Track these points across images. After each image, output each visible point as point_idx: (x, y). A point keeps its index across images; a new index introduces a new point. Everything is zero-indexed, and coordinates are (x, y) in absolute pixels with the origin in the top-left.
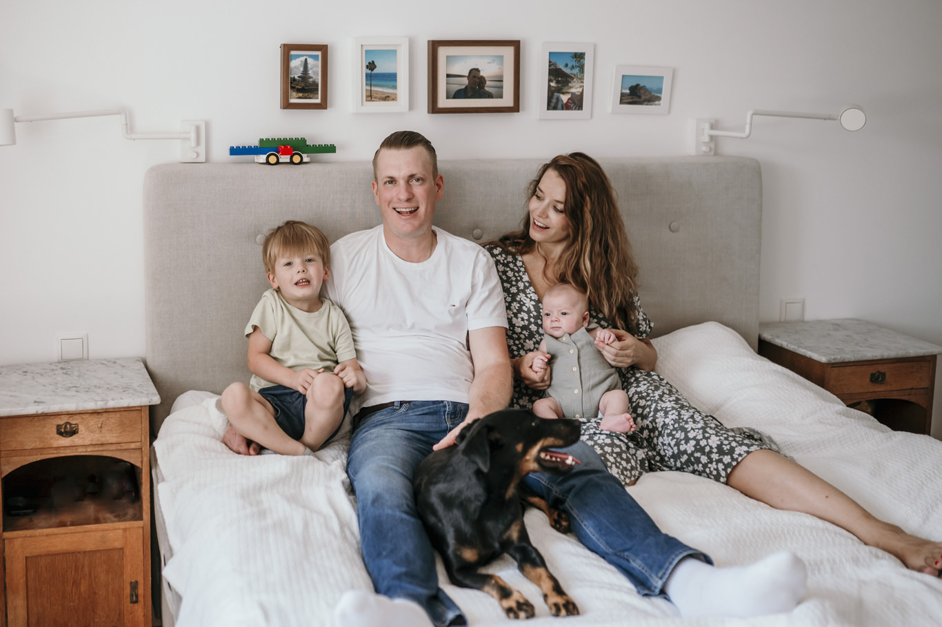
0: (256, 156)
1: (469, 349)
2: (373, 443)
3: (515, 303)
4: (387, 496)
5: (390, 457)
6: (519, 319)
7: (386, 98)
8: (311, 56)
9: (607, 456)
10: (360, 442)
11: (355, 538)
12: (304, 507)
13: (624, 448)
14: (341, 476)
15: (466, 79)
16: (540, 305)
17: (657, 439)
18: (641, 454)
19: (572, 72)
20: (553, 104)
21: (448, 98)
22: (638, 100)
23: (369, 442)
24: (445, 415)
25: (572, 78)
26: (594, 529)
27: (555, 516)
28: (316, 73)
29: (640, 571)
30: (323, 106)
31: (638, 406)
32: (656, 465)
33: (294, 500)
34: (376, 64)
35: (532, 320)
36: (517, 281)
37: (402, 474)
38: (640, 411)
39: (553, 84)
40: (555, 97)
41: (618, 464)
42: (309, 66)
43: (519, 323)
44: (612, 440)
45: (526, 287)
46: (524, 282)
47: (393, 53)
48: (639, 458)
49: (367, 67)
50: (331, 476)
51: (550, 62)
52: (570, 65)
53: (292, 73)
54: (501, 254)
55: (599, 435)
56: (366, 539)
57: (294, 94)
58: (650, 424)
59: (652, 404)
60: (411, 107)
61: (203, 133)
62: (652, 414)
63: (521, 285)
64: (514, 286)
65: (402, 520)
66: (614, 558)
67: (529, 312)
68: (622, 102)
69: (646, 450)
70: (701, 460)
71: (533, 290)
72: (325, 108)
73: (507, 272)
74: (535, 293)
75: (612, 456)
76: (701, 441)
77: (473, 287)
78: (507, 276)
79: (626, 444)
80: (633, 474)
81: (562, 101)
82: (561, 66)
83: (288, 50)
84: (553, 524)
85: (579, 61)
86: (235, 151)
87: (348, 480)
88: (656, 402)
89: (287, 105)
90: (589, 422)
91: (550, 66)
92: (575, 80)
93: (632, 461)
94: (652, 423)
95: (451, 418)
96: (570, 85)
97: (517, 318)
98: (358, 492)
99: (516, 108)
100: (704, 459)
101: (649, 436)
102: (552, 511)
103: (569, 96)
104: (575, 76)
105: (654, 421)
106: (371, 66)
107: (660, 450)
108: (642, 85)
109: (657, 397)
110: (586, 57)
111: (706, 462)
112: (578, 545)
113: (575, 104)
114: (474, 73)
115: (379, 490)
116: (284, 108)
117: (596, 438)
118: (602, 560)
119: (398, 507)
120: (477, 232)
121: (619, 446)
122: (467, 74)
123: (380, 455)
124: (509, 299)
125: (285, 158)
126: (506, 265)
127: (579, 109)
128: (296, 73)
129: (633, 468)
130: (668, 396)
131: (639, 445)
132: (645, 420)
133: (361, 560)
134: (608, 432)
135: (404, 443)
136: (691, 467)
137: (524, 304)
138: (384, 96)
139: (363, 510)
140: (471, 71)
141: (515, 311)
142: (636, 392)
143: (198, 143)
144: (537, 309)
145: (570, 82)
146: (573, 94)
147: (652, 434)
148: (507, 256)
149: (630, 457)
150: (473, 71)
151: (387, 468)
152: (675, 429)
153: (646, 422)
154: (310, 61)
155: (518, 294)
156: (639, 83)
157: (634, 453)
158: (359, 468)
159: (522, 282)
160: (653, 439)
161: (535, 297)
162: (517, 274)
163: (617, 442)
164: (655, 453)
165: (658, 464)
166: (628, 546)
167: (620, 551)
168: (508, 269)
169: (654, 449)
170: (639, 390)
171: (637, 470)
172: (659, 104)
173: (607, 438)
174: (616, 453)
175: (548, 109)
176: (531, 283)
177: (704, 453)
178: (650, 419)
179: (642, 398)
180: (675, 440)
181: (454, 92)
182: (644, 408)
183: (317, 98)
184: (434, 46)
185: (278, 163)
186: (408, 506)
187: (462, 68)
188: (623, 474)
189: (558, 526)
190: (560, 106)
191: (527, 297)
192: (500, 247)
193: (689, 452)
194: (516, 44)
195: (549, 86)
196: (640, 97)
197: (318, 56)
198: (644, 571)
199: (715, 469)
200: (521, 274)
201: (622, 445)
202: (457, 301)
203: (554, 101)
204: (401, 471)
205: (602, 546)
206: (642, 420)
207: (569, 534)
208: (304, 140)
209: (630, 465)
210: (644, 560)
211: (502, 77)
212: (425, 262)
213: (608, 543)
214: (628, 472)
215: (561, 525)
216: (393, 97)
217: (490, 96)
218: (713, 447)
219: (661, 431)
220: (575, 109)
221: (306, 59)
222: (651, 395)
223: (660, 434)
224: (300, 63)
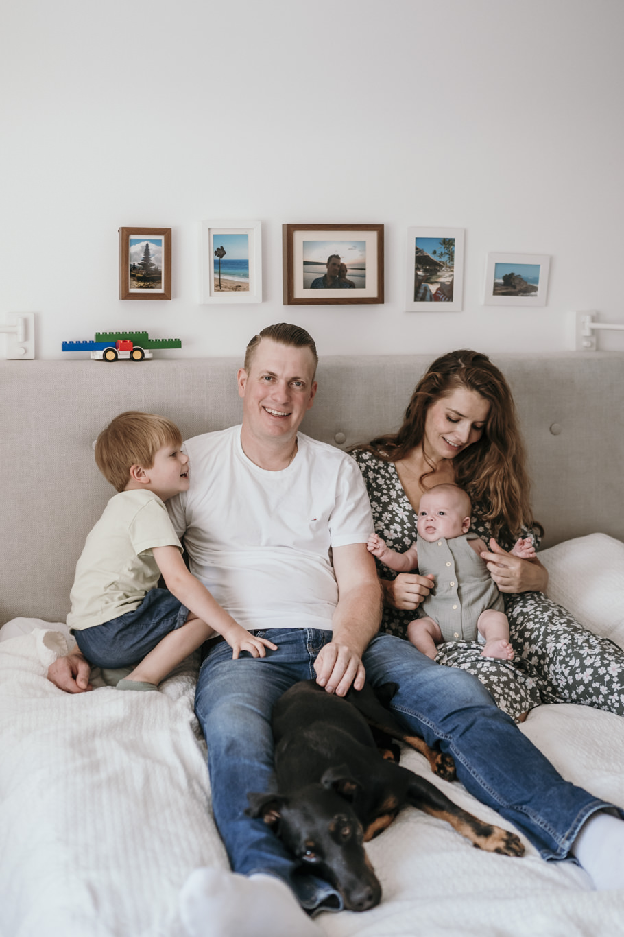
0: (91, 352)
1: (332, 566)
2: (225, 677)
3: (386, 513)
4: (243, 743)
5: (246, 695)
6: (392, 531)
7: (237, 288)
8: (152, 241)
9: (494, 686)
10: (210, 676)
11: (205, 793)
12: (146, 756)
13: (511, 677)
14: (189, 716)
15: (325, 266)
16: (414, 516)
17: (548, 667)
18: (531, 683)
19: (440, 260)
20: (420, 294)
21: (305, 288)
22: (513, 290)
23: (220, 676)
24: (305, 643)
25: (441, 267)
26: (485, 776)
27: (439, 760)
28: (158, 260)
29: (541, 828)
30: (166, 296)
31: (525, 629)
32: (548, 696)
33: (133, 747)
34: (225, 249)
35: (406, 532)
36: (389, 489)
37: (260, 715)
38: (527, 634)
39: (420, 273)
40: (423, 287)
41: (506, 696)
42: (151, 252)
43: (391, 535)
44: (498, 668)
45: (399, 496)
46: (397, 491)
47: (244, 238)
48: (530, 687)
49: (216, 253)
50: (176, 717)
51: (417, 249)
52: (438, 252)
53: (132, 259)
54: (371, 459)
55: (482, 663)
56: (219, 795)
57: (135, 283)
58: (539, 650)
59: (540, 627)
60: (265, 297)
61: (31, 327)
62: (541, 638)
63: (393, 494)
64: (385, 494)
65: (262, 771)
66: (511, 813)
67: (402, 523)
68: (495, 293)
69: (536, 679)
70: (601, 690)
71: (407, 500)
72: (170, 299)
73: (377, 478)
74: (409, 502)
75: (499, 686)
76: (599, 669)
77: (337, 499)
78: (377, 484)
79: (514, 672)
80: (523, 706)
81: (430, 291)
82: (429, 253)
83: (127, 234)
84: (436, 769)
85: (449, 248)
86: (67, 347)
87: (196, 721)
88: (545, 624)
89: (126, 295)
90: (469, 648)
91: (417, 253)
92: (444, 268)
93: (522, 691)
94: (541, 649)
95: (313, 647)
96: (439, 274)
97: (389, 530)
98: (208, 737)
99: (380, 299)
100: (604, 690)
101: (539, 663)
102: (434, 754)
103: (438, 286)
104: (444, 264)
105: (544, 646)
106: (220, 252)
107: (552, 679)
108: (517, 274)
109: (546, 619)
110: (456, 243)
111: (606, 693)
112: (466, 796)
113: (444, 295)
114: (334, 261)
115: (233, 736)
116: (123, 299)
117: (479, 666)
118: (497, 814)
119: (257, 756)
120: (340, 435)
121: (506, 675)
122: (326, 262)
123: (234, 692)
124: (380, 509)
125: (124, 354)
126: (377, 471)
127: (448, 301)
128: (137, 260)
129: (522, 700)
130: (558, 618)
131: (528, 673)
132: (533, 646)
133: (212, 821)
134: (492, 659)
135: (261, 677)
136: (589, 699)
137: (397, 515)
138: (235, 285)
139: (216, 759)
140: (331, 258)
141: (387, 522)
142: (522, 613)
143: (26, 338)
144: (411, 520)
145: (439, 271)
146: (442, 284)
147: (542, 661)
148: (377, 461)
149: (519, 687)
150: (333, 258)
151: (243, 708)
152: (568, 655)
153: (535, 647)
154: (152, 246)
155: (389, 503)
156: (513, 272)
157: (523, 681)
158: (211, 708)
159: (395, 490)
160: (543, 666)
161: (409, 507)
162: (388, 482)
163: (503, 669)
164: (546, 683)
165: (550, 695)
166: (526, 798)
167: (516, 804)
168: (379, 476)
169: (545, 678)
170: (525, 610)
171: (527, 701)
172: (536, 295)
173: (491, 665)
174: (503, 683)
175: (415, 300)
176: (404, 492)
177: (603, 683)
178: (540, 644)
179: (529, 620)
180: (569, 668)
181: (312, 281)
182: (532, 631)
183: (161, 288)
184: (290, 231)
185: (116, 359)
186: (268, 754)
187: (321, 255)
188: (512, 707)
189: (442, 772)
190: (428, 297)
191: (400, 507)
192: (370, 451)
193: (586, 682)
194: (379, 229)
195: (416, 275)
196: (515, 287)
197: (161, 240)
198: (547, 829)
199: (616, 701)
200: (393, 481)
201: (509, 673)
202: (318, 512)
203: (422, 291)
204: (259, 712)
205: (496, 798)
206: (530, 645)
207: (456, 783)
208: (145, 334)
209: (519, 695)
210: (546, 815)
211: (365, 264)
212: (284, 471)
213: (501, 795)
214: (518, 705)
215: (445, 771)
216: (245, 287)
217: (351, 285)
218: (614, 675)
219: (552, 658)
220: (445, 300)
221: (147, 244)
222: (540, 616)
223: (552, 661)
224: (141, 248)
